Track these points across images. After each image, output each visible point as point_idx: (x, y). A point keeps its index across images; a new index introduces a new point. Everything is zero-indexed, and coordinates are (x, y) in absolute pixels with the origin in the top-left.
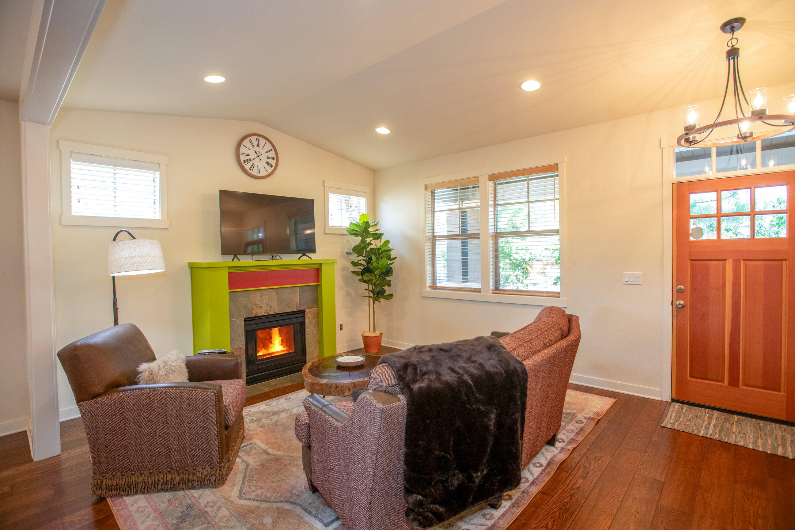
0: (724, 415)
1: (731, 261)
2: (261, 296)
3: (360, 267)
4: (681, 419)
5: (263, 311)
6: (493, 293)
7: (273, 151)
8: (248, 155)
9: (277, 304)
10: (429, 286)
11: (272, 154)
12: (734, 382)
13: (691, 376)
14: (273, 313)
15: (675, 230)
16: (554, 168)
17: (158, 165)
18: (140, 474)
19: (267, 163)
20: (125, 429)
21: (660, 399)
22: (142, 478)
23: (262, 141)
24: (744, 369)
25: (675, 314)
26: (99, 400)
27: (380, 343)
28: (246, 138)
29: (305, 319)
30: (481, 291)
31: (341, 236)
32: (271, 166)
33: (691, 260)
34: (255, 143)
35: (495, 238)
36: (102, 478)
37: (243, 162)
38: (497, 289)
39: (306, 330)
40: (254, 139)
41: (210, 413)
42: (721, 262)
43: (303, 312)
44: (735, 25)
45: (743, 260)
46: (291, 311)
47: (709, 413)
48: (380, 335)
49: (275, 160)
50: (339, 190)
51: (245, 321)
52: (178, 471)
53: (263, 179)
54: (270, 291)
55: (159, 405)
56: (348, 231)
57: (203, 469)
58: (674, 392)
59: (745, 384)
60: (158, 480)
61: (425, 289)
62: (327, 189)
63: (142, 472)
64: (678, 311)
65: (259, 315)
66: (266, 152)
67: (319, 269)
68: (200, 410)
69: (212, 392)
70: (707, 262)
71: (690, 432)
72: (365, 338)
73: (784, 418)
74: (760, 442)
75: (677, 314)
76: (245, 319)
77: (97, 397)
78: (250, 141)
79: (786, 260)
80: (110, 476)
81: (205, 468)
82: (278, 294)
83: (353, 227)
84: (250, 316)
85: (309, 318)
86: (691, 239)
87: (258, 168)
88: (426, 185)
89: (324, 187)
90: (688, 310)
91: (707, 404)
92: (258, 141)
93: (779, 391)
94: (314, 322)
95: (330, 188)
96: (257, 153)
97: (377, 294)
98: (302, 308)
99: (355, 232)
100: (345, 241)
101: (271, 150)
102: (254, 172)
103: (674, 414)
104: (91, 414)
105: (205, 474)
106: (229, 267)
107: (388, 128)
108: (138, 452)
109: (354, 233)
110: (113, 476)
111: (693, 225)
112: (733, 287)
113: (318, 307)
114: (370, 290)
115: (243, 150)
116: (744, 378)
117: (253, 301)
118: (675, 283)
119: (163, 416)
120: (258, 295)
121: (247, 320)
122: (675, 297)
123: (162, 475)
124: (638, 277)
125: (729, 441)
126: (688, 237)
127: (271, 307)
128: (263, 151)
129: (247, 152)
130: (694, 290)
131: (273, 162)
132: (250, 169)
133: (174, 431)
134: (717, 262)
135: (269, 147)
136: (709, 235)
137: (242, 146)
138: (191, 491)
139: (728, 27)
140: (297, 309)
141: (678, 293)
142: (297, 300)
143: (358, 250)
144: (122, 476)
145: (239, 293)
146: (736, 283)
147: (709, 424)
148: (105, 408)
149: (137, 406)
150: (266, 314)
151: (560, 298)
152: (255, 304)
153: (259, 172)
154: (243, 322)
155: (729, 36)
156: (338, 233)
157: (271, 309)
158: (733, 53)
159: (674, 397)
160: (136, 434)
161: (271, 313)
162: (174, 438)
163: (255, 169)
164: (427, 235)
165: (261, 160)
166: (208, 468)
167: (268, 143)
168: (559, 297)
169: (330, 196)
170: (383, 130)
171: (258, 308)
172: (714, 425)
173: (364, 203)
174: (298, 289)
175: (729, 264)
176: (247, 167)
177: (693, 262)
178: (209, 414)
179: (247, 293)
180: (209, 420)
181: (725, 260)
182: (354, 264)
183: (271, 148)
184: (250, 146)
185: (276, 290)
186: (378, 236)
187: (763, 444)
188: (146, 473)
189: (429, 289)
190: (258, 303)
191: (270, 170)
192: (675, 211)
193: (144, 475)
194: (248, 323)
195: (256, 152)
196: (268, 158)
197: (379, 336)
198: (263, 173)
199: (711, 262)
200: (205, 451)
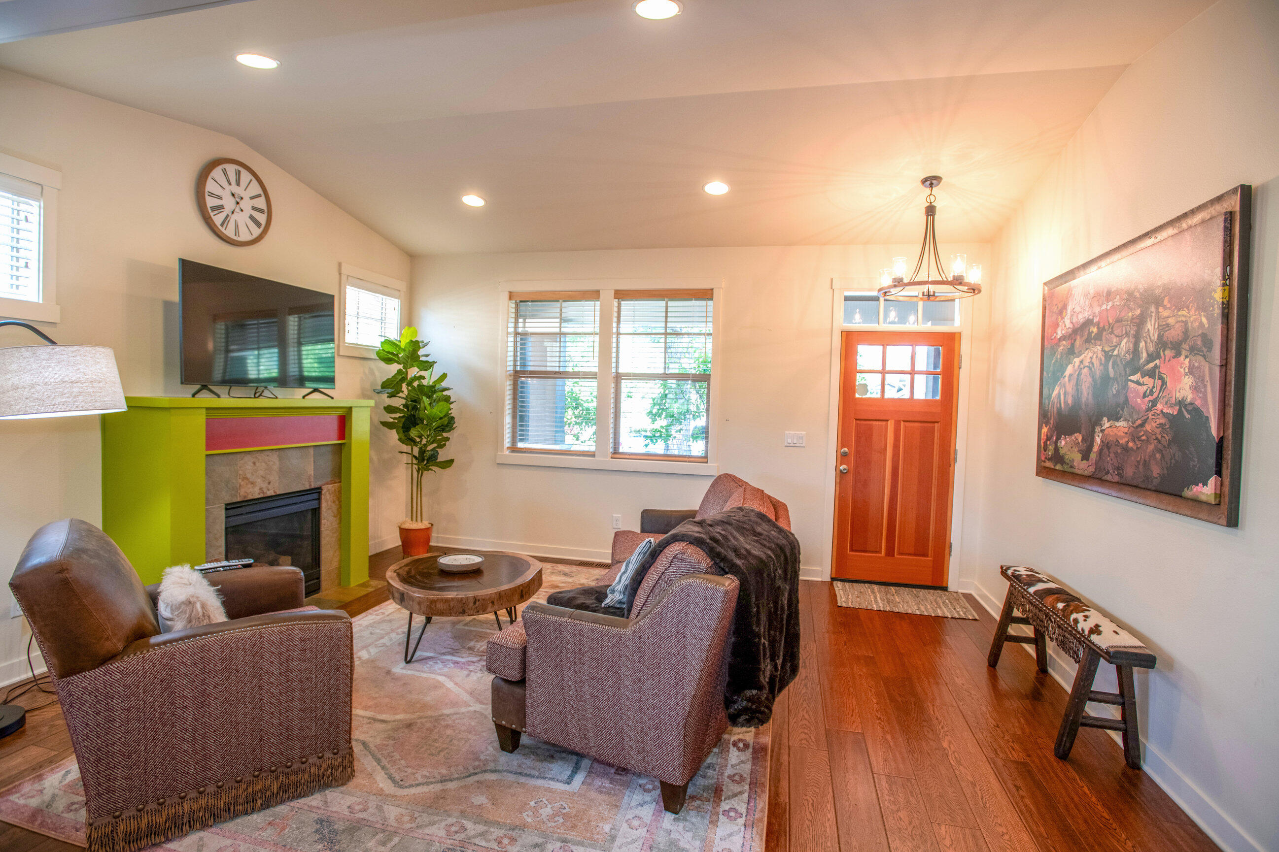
0: (883, 588)
1: (893, 422)
2: (254, 463)
3: (397, 415)
4: (850, 597)
5: (257, 489)
6: (612, 458)
7: (263, 199)
8: (220, 198)
9: (280, 477)
10: (508, 448)
11: (261, 203)
12: (890, 552)
13: (852, 550)
14: (273, 494)
15: (842, 384)
16: (706, 295)
17: (39, 189)
18: (198, 795)
19: (252, 217)
20: (173, 714)
21: (820, 579)
22: (203, 802)
23: (246, 176)
24: (899, 537)
25: (838, 481)
26: (115, 666)
27: (428, 540)
28: (219, 165)
29: (320, 504)
30: (596, 454)
31: (362, 362)
32: (258, 224)
33: (856, 420)
34: (233, 178)
35: (617, 381)
36: (114, 820)
37: (210, 211)
38: (616, 452)
39: (323, 522)
40: (231, 169)
41: (342, 658)
42: (884, 423)
43: (318, 491)
44: (934, 182)
45: (904, 421)
46: (301, 489)
47: (869, 587)
48: (430, 525)
49: (266, 214)
50: (362, 283)
51: (226, 509)
52: (273, 772)
53: (244, 247)
54: (268, 453)
55: (247, 658)
56: (378, 353)
57: (319, 758)
58: (834, 570)
59: (900, 554)
60: (237, 797)
61: (502, 451)
62: (344, 278)
63: (202, 789)
64: (841, 475)
65: (250, 497)
66: (252, 198)
67: (344, 416)
68: (324, 656)
69: (345, 623)
70: (871, 422)
71: (865, 607)
72: (405, 533)
73: (930, 584)
74: (922, 608)
75: (840, 480)
76: (227, 505)
77: (110, 662)
78: (225, 172)
79: (938, 422)
80: (132, 812)
81: (322, 757)
82: (281, 459)
83: (388, 348)
84: (235, 500)
85: (327, 501)
86: (857, 396)
87: (237, 226)
88: (510, 292)
89: (340, 274)
90: (851, 477)
91: (866, 579)
92: (238, 174)
93: (927, 556)
94: (335, 508)
95: (350, 278)
96: (236, 196)
97: (427, 460)
98: (317, 485)
99: (391, 356)
100: (367, 371)
101: (259, 196)
102: (229, 232)
103: (841, 592)
104: (96, 696)
105: (324, 766)
106: (207, 409)
107: (482, 198)
108: (197, 753)
109: (388, 358)
110: (139, 811)
111: (860, 379)
112: (893, 450)
113: (340, 482)
114: (414, 456)
115: (210, 186)
116: (899, 548)
117: (240, 472)
118: (839, 445)
119: (253, 678)
120: (248, 459)
121: (229, 507)
122: (839, 462)
123: (244, 786)
124: (802, 438)
125: (900, 611)
126: (854, 392)
127: (269, 483)
128: (246, 195)
129: (217, 191)
130: (858, 453)
131: (262, 218)
132: (222, 225)
133: (273, 700)
134: (880, 423)
135: (255, 189)
136: (874, 392)
137: (210, 178)
138: (299, 801)
139: (928, 183)
140: (310, 485)
141: (843, 458)
142: (311, 471)
143: (392, 386)
144: (160, 807)
145: (218, 458)
146: (896, 446)
147: (875, 598)
148: (129, 680)
149: (201, 666)
150: (261, 496)
151: (709, 464)
152: (245, 478)
153: (237, 232)
154: (223, 512)
155: (928, 191)
156: (359, 356)
157: (270, 487)
158: (931, 211)
159: (834, 576)
160: (196, 720)
161: (270, 493)
162: (272, 713)
163: (231, 225)
164: (509, 369)
165: (242, 210)
166: (328, 754)
167: (254, 181)
168: (707, 463)
169: (347, 290)
170: (473, 200)
171: (250, 486)
172: (881, 599)
173: (396, 309)
174: (312, 451)
175: (891, 425)
176: (218, 219)
177: (858, 422)
178: (339, 661)
179: (231, 457)
180: (339, 671)
181: (888, 421)
182: (389, 409)
183: (260, 191)
184: (223, 181)
185: (278, 453)
186: (428, 365)
187: (925, 608)
188: (211, 789)
189: (507, 452)
190: (249, 476)
191: (257, 232)
192: (843, 364)
193: (208, 794)
194: (232, 512)
195: (233, 195)
196: (254, 208)
197: (428, 529)
198: (244, 236)
199: (874, 423)
200: (326, 726)
